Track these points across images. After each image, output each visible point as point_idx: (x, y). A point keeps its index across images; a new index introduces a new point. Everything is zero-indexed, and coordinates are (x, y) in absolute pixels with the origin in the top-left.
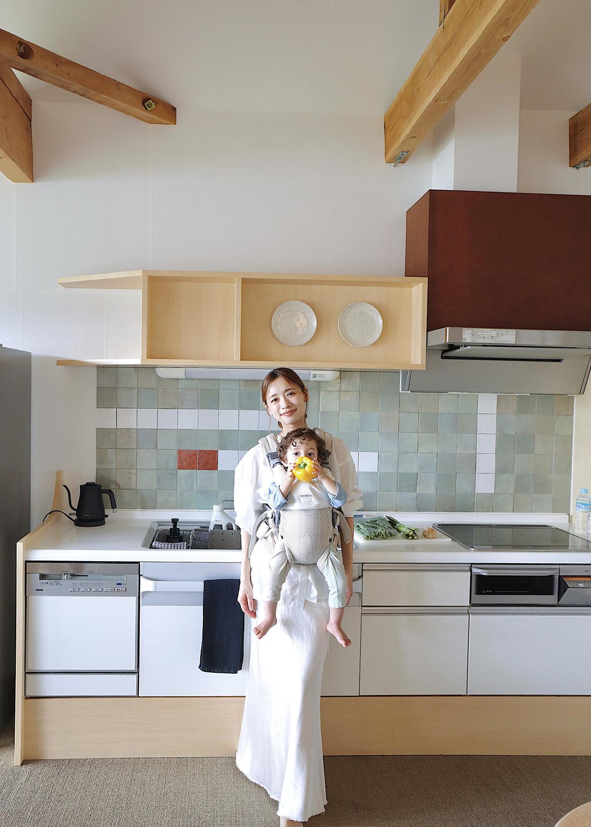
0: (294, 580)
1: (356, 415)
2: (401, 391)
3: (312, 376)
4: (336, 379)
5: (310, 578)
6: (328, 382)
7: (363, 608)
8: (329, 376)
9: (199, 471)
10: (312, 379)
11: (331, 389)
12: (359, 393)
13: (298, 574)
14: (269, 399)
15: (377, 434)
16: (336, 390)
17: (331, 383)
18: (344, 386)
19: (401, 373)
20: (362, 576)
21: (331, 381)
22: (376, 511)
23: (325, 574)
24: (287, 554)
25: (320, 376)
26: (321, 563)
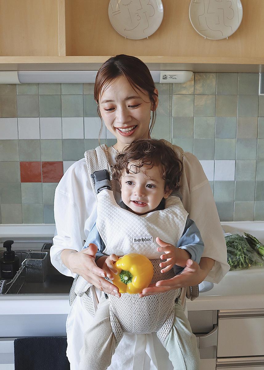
0: (126, 354)
1: (212, 121)
2: (260, 94)
3: (161, 77)
4: (190, 81)
5: (148, 351)
6: (180, 84)
7: (219, 360)
8: (181, 76)
9: (43, 183)
10: (162, 81)
11: (184, 92)
12: (214, 96)
13: (131, 344)
14: (103, 106)
15: (234, 141)
16: (190, 93)
17: (184, 86)
18: (199, 88)
19: (260, 74)
20: (217, 324)
21: (184, 83)
22: (233, 221)
23: (168, 349)
24: (112, 324)
25: (171, 77)
26: (163, 333)
